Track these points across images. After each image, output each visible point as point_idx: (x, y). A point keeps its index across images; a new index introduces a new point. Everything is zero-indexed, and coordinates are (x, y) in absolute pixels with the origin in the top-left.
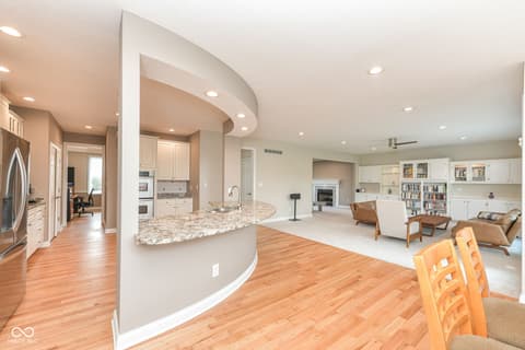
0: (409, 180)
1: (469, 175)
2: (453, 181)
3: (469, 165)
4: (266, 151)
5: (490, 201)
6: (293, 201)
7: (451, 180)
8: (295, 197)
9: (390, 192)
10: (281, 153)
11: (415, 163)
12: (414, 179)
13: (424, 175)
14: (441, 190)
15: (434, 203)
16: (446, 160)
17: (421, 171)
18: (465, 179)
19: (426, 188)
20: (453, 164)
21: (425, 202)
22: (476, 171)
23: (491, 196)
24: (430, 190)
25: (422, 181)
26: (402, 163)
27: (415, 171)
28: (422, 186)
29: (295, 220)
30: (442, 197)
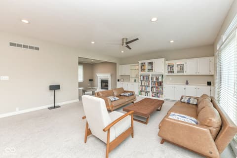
0: (143, 73)
1: (175, 69)
2: (167, 74)
3: (176, 63)
4: (12, 44)
5: (187, 86)
6: (52, 92)
7: (166, 73)
8: (55, 88)
9: (135, 81)
10: (37, 49)
11: (147, 62)
12: (146, 73)
13: (152, 70)
14: (160, 80)
15: (157, 88)
16: (163, 60)
17: (150, 67)
18: (173, 72)
19: (152, 78)
20: (167, 62)
21: (152, 87)
22: (179, 66)
23: (187, 83)
24: (155, 80)
25: (150, 73)
26: (140, 62)
27: (147, 67)
28: (150, 76)
29: (55, 107)
30: (160, 84)
